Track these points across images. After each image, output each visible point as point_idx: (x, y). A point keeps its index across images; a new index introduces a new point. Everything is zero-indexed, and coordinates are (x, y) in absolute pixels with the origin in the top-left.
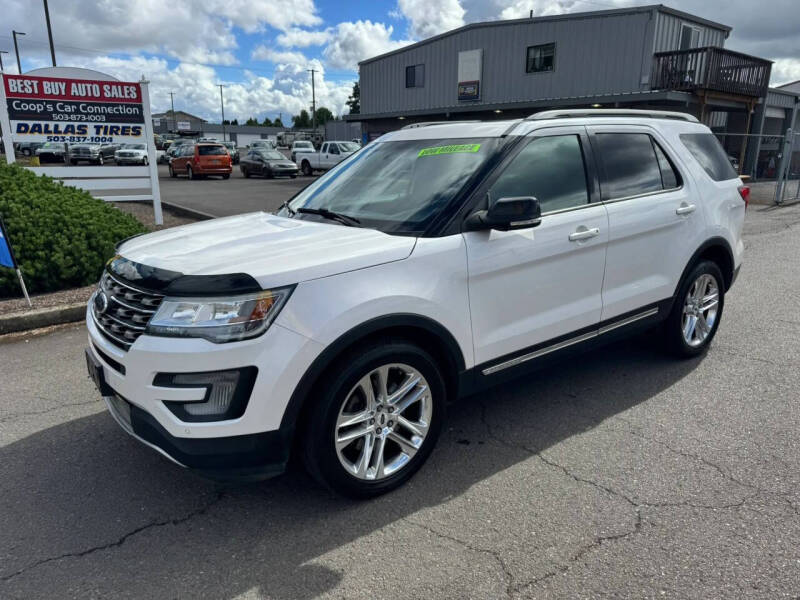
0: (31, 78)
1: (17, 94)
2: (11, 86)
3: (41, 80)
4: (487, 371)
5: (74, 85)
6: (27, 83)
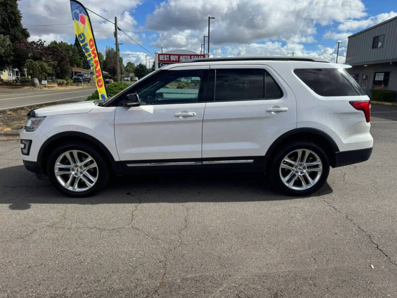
0: (167, 55)
1: (162, 61)
2: (160, 58)
3: (170, 55)
4: (129, 165)
5: (181, 56)
6: (166, 56)
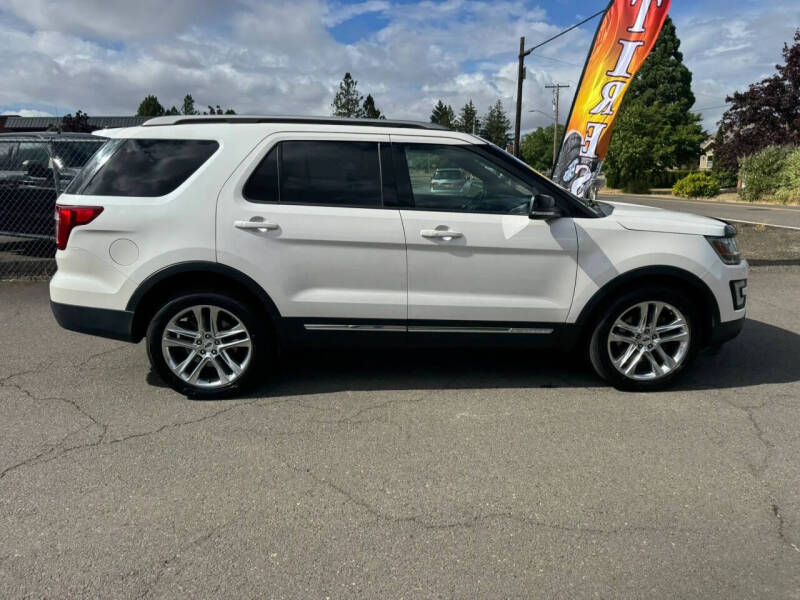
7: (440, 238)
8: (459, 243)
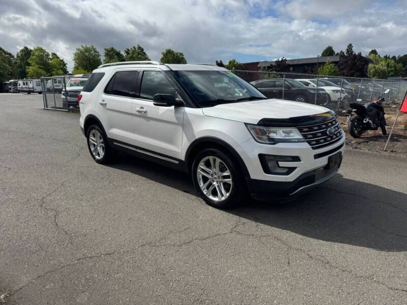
7: (141, 112)
8: (145, 115)
